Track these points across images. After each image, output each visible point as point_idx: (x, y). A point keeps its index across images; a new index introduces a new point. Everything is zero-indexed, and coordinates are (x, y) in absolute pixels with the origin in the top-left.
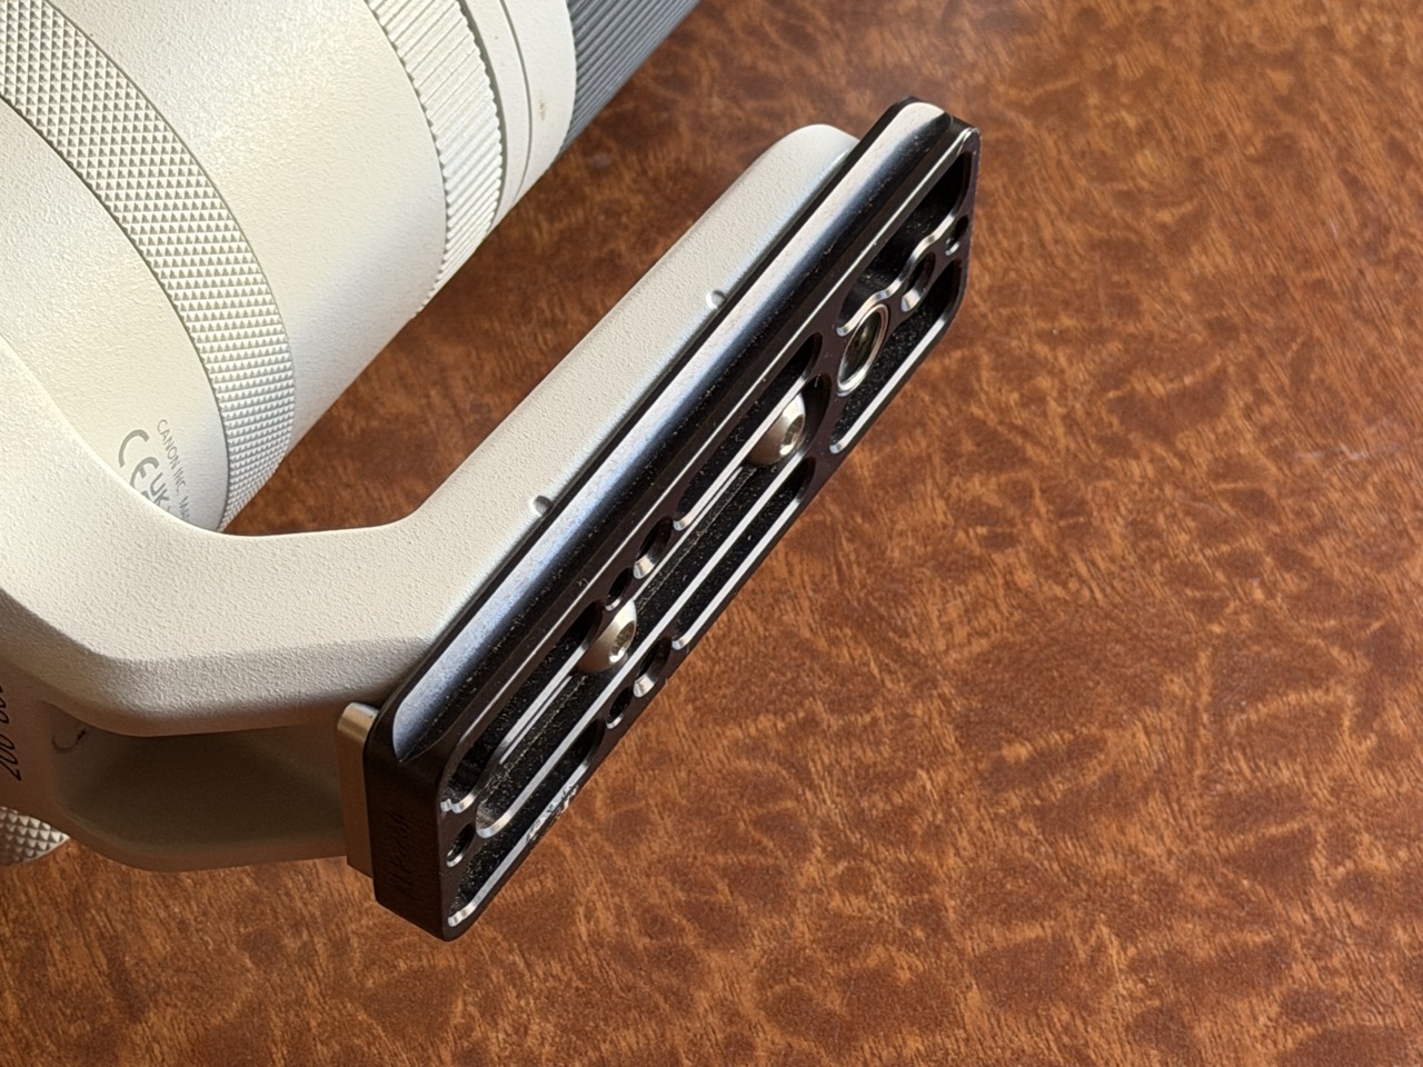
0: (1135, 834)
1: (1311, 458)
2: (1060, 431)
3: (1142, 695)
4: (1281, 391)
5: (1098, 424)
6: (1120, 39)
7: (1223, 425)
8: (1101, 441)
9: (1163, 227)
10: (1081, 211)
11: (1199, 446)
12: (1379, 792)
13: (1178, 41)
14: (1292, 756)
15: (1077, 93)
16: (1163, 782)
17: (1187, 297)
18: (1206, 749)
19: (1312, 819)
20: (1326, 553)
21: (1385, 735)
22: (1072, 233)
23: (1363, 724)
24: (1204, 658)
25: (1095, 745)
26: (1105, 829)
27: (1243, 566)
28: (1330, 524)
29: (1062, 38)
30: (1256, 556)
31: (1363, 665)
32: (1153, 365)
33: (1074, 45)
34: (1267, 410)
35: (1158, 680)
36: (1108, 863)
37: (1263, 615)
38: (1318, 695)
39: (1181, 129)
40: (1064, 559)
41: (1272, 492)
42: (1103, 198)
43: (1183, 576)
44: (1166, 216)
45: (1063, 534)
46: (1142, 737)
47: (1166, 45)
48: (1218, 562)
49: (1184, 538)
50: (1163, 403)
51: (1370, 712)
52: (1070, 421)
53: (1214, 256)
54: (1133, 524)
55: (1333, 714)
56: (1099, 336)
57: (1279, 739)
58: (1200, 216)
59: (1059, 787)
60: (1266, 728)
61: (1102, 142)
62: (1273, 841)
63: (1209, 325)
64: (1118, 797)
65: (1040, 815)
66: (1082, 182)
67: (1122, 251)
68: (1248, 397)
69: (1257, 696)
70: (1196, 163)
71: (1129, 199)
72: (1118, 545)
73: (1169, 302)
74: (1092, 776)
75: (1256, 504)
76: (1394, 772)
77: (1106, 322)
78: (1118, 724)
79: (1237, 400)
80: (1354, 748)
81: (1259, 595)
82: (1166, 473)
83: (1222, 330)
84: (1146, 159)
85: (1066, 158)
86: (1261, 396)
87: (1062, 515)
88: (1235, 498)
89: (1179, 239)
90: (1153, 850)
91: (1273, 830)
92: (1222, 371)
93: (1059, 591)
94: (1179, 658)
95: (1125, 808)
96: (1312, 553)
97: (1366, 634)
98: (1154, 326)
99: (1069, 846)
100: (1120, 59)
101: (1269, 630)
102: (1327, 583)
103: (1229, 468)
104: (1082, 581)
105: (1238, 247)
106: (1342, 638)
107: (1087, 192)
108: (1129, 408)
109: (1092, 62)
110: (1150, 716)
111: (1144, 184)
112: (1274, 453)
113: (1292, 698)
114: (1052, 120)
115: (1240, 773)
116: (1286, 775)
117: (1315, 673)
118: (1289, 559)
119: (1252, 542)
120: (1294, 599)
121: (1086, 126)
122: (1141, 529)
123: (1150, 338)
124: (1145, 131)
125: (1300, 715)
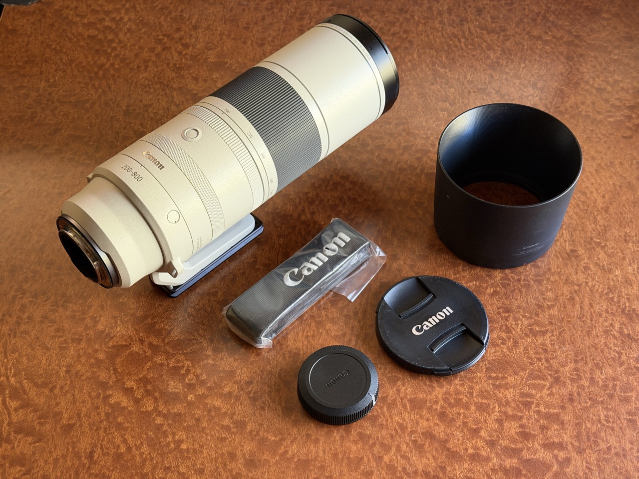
0: (507, 392)
1: (557, 347)
2: (519, 330)
3: (516, 373)
4: (556, 335)
5: (526, 331)
6: (553, 274)
7: (545, 338)
8: (525, 334)
9: (548, 305)
10: (536, 298)
11: (540, 339)
12: (547, 400)
13: (562, 277)
14: (536, 390)
15: (543, 280)
16: (514, 387)
17: (547, 317)
18: (523, 384)
19: (535, 400)
20: (553, 362)
21: (551, 392)
22: (533, 301)
23: (549, 389)
24: (528, 371)
25: (506, 378)
26: (502, 391)
27: (539, 359)
28: (556, 358)
29: (544, 271)
30: (542, 359)
31: (552, 380)
32: (537, 325)
33: (545, 273)
34: (553, 337)
35: (519, 372)
36: (501, 395)
37: (540, 368)
38: (543, 382)
39: (557, 291)
40: (512, 349)
41: (549, 350)
42: (540, 298)
43: (529, 358)
44: (549, 303)
45: (513, 346)
46: (513, 379)
47: (560, 277)
48: (536, 358)
49: (532, 352)
50: (537, 331)
51: (551, 387)
52: (521, 329)
53: (554, 312)
54: (525, 348)
55: (545, 386)
56: (531, 318)
57: (535, 387)
58: (555, 305)
59: (498, 382)
60: (533, 385)
61: (543, 289)
62: (528, 401)
63: (549, 322)
64: (506, 387)
65: (494, 385)
66: (538, 294)
67: (540, 306)
68: (551, 335)
69: (533, 379)
70: (557, 296)
71: (544, 299)
72: (521, 350)
73: (544, 316)
74: (504, 382)
75: (545, 351)
76: (550, 397)
77: (533, 316)
78: (511, 376)
79: (549, 334)
80: (545, 392)
81: (540, 365)
82: (533, 342)
83: (551, 323)
84: (549, 294)
85: (537, 290)
86: (553, 335)
87: (514, 343)
88: (542, 349)
89: (549, 307)
90: (509, 396)
91: (528, 399)
92: (548, 329)
93: (509, 354)
94: (524, 370)
95: (507, 389)
96: (551, 361)
97: (555, 376)
98: (540, 319)
99: (496, 391)
100: (552, 277)
101: (540, 370)
102: (551, 366)
103: (543, 344)
104: (513, 353)
105: (558, 312)
106: (551, 375)
107: (538, 296)
108: (531, 330)
109: (547, 277)
110: (516, 377)
111: (547, 297)
112: (551, 344)
113: (539, 381)
114: (537, 283)
115: (526, 390)
116: (533, 392)
117: (544, 378)
118: (547, 361)
119: (542, 356)
120: (546, 367)
121: (542, 286)
122: (526, 349)
123: (539, 321)
124: (551, 289)
125: (539, 384)
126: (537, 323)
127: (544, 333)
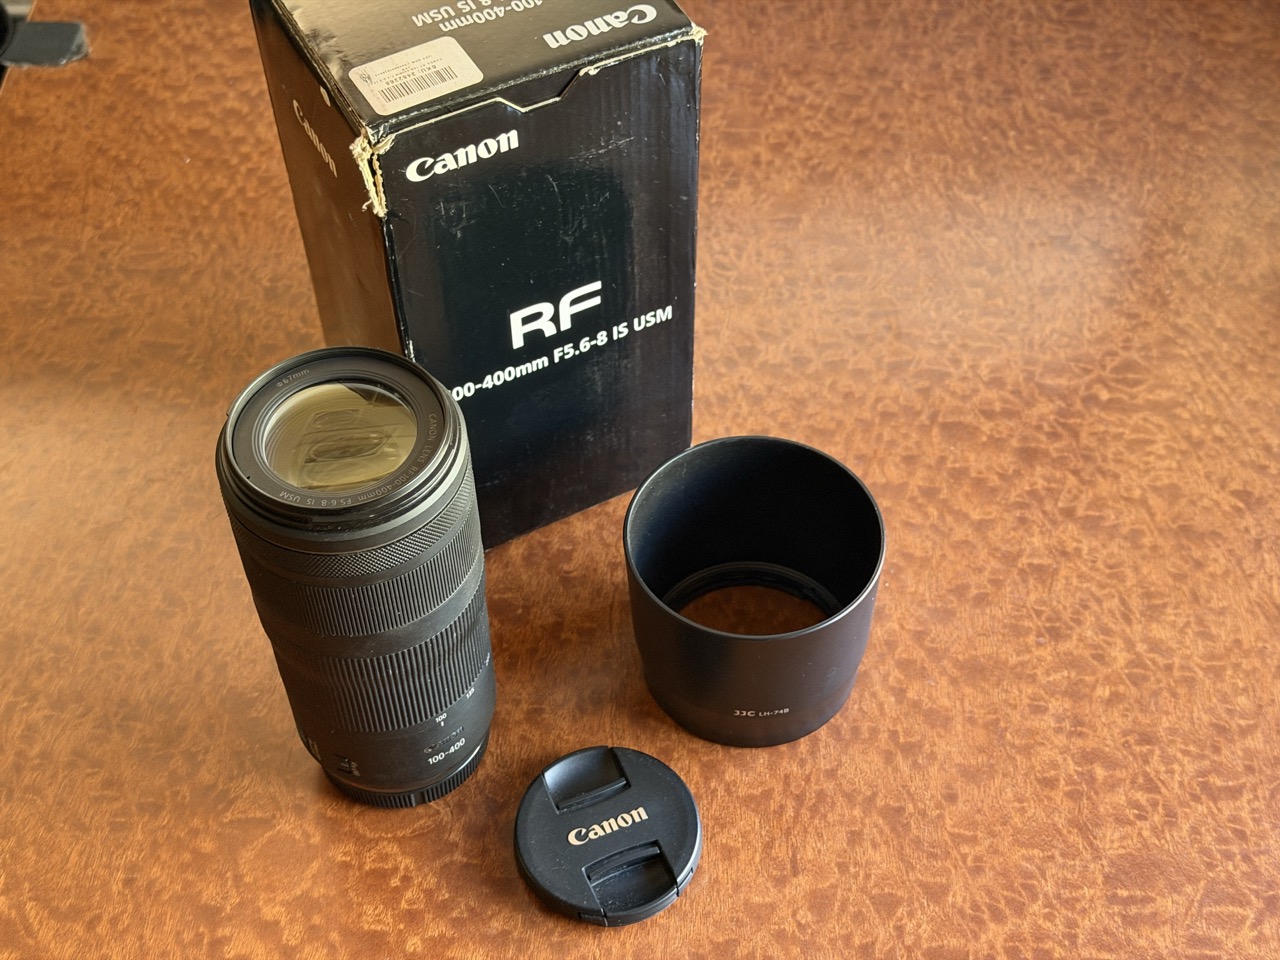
126: (1217, 769)
127: (1234, 793)
